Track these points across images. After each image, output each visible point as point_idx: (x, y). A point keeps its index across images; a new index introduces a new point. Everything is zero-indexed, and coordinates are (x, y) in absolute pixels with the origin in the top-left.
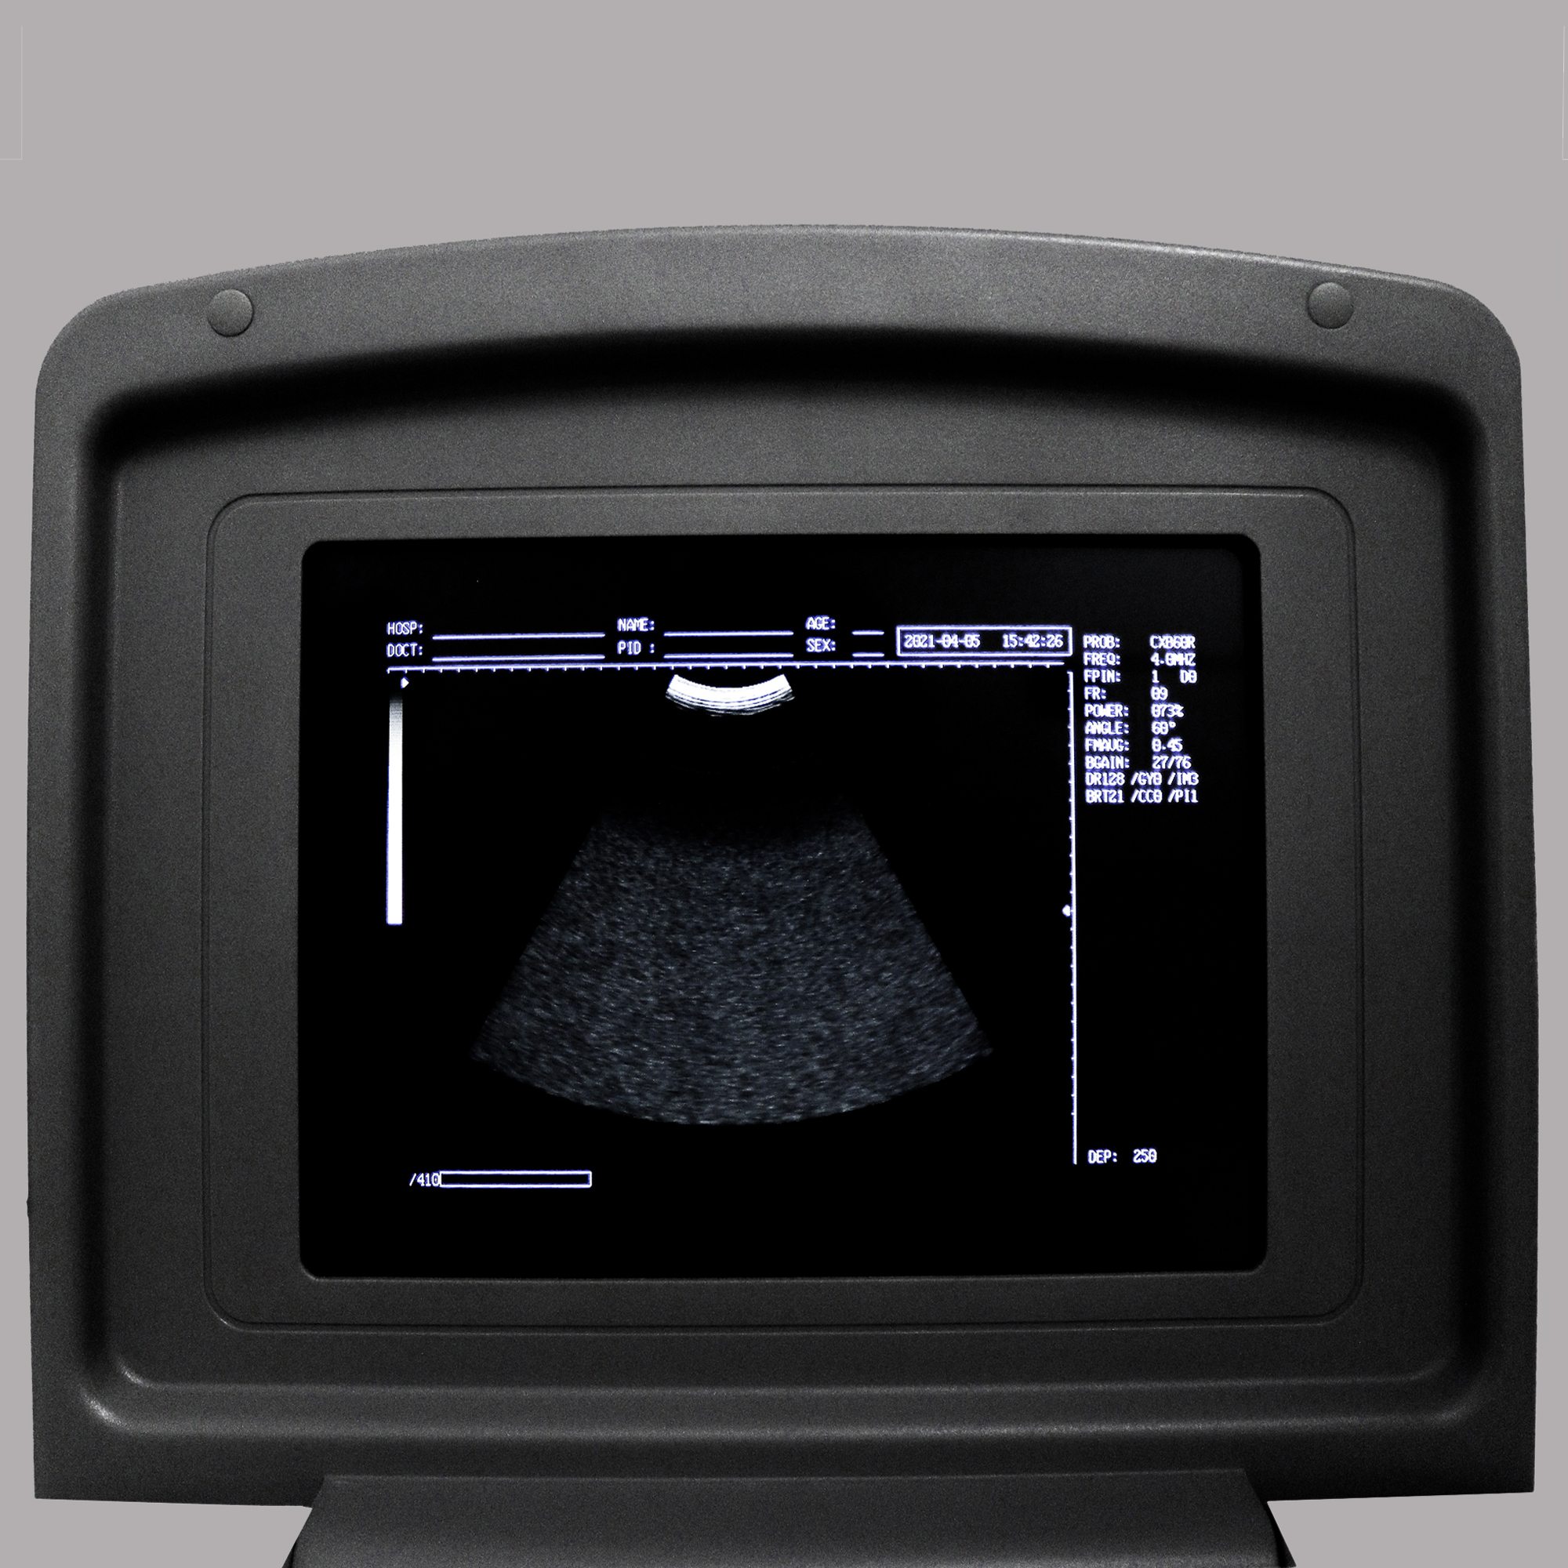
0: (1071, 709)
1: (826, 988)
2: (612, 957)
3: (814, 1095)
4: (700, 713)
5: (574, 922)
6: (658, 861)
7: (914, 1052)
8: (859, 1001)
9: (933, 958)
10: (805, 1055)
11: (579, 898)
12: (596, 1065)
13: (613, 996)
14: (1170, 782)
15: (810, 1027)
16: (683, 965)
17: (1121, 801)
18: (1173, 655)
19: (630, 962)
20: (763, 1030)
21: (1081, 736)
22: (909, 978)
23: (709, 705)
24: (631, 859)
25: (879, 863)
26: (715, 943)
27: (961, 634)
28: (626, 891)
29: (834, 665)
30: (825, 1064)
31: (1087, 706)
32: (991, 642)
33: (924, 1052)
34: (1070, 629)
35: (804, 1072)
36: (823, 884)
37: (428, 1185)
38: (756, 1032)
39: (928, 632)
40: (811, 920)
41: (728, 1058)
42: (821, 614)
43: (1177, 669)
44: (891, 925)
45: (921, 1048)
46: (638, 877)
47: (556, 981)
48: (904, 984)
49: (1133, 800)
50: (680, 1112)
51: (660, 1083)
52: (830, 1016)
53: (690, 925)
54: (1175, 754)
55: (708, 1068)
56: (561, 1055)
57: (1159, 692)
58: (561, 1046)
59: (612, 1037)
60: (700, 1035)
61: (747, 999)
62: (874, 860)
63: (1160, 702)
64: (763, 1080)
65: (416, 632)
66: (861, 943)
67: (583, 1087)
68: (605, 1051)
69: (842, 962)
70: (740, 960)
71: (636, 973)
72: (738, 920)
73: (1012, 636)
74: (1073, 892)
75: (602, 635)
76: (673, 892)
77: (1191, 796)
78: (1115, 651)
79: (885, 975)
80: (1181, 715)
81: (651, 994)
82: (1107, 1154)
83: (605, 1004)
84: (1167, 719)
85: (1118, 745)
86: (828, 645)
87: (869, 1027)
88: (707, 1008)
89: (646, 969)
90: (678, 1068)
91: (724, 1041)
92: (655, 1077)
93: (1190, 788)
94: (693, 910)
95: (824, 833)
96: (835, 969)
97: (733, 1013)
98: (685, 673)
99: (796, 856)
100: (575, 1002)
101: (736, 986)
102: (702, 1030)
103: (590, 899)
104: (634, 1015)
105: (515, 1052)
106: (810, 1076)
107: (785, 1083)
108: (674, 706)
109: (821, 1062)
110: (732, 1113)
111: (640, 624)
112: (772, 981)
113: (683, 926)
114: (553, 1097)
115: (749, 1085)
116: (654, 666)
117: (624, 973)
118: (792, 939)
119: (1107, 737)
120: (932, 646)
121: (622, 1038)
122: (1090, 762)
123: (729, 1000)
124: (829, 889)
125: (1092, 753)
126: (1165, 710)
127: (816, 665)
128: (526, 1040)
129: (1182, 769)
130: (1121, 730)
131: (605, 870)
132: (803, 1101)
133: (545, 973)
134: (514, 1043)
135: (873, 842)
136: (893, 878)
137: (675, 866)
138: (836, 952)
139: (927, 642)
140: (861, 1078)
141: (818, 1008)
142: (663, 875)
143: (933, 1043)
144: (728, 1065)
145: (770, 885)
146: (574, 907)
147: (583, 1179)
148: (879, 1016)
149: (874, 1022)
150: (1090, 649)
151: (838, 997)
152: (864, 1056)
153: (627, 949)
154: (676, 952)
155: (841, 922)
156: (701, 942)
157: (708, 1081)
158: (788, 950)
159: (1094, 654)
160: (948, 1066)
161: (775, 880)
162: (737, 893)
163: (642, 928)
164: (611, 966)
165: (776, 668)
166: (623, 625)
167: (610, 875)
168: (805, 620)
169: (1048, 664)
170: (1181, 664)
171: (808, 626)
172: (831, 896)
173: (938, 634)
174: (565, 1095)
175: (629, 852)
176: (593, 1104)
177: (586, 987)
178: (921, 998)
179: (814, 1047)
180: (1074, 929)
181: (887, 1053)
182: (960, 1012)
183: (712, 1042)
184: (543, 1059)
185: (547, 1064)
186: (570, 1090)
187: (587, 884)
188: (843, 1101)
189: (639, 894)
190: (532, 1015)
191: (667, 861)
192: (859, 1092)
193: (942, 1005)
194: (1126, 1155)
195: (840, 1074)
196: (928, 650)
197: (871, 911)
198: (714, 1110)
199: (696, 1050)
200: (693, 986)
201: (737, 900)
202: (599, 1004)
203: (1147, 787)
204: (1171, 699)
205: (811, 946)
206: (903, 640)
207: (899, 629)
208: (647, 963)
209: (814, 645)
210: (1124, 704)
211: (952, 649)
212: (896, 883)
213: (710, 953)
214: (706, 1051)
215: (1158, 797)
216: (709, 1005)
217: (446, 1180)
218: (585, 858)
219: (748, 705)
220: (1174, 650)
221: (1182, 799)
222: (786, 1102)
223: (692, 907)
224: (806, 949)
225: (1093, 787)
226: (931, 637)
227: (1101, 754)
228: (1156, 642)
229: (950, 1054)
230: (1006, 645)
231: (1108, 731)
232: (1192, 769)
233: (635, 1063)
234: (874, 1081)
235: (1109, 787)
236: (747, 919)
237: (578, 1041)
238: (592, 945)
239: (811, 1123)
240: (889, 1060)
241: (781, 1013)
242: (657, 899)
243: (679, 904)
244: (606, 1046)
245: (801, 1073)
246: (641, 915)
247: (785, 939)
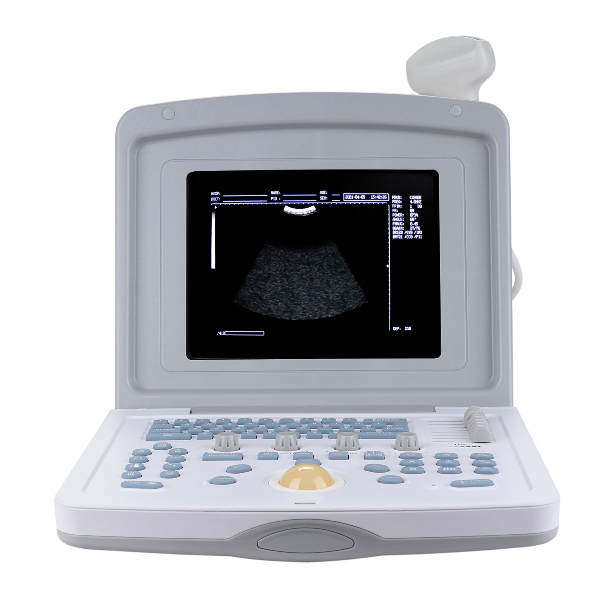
0: (389, 215)
1: (325, 285)
2: (269, 277)
3: (322, 312)
4: (292, 215)
5: (259, 268)
6: (281, 253)
7: (348, 302)
8: (334, 289)
9: (353, 278)
10: (319, 302)
11: (261, 262)
12: (265, 304)
13: (270, 287)
14: (415, 233)
15: (321, 295)
16: (288, 279)
17: (402, 238)
18: (416, 201)
19: (274, 279)
20: (309, 296)
21: (391, 221)
22: (347, 283)
23: (295, 213)
24: (274, 252)
25: (339, 254)
26: (296, 274)
27: (360, 195)
28: (273, 260)
29: (327, 203)
31: (393, 214)
32: (368, 197)
33: (350, 302)
34: (389, 194)
35: (319, 307)
36: (324, 259)
37: (222, 334)
38: (307, 296)
39: (351, 195)
40: (321, 268)
41: (299, 303)
42: (324, 190)
43: (417, 204)
44: (342, 270)
45: (350, 301)
46: (276, 257)
47: (255, 283)
48: (345, 284)
49: (405, 238)
50: (287, 317)
51: (282, 309)
52: (326, 293)
53: (289, 269)
54: (416, 226)
55: (294, 305)
56: (256, 302)
57: (412, 210)
58: (256, 300)
59: (269, 297)
60: (292, 297)
61: (304, 288)
62: (337, 253)
63: (412, 213)
64: (309, 309)
65: (219, 194)
66: (334, 274)
67: (262, 310)
68: (268, 301)
69: (329, 279)
70: (303, 278)
71: (276, 281)
72: (302, 268)
73: (374, 196)
74: (389, 261)
75: (267, 195)
76: (285, 261)
77: (420, 237)
78: (400, 200)
79: (340, 282)
80: (418, 216)
81: (280, 287)
82: (398, 328)
83: (268, 289)
84: (414, 217)
85: (401, 224)
86: (325, 198)
87: (336, 295)
88: (294, 290)
89: (278, 280)
90: (287, 305)
91: (299, 299)
92: (281, 308)
93: (420, 235)
94: (290, 266)
95: (324, 246)
96: (327, 281)
97: (301, 291)
98: (288, 205)
99: (317, 252)
100: (260, 289)
101: (302, 285)
102: (293, 296)
103: (264, 262)
104: (275, 292)
105: (244, 301)
106: (321, 308)
107: (314, 309)
108: (286, 214)
109: (324, 304)
110: (300, 317)
111: (277, 193)
112: (311, 284)
113: (288, 269)
114: (254, 312)
115: (305, 310)
116: (280, 203)
117: (272, 281)
118: (316, 273)
119: (398, 222)
120: (353, 198)
121: (272, 298)
122: (394, 228)
123: (300, 288)
124: (326, 260)
125: (394, 226)
126: (413, 215)
127: (322, 203)
128: (247, 298)
129: (418, 230)
130: (402, 220)
131: (268, 255)
132: (319, 314)
133: (252, 281)
134: (244, 299)
135: (337, 248)
136: (342, 258)
137: (286, 254)
138: (328, 276)
139: (351, 197)
140: (334, 308)
141: (323, 290)
142: (283, 256)
143: (353, 299)
144: (300, 305)
145: (310, 259)
146: (260, 265)
147: (262, 333)
148: (339, 293)
149: (337, 294)
150: (394, 199)
151: (328, 288)
152: (335, 303)
153: (273, 275)
154: (286, 276)
155: (329, 269)
156: (292, 273)
157: (294, 309)
158: (315, 276)
159: (395, 201)
160: (357, 305)
161: (312, 257)
162: (302, 261)
163: (277, 270)
164: (269, 279)
165: (312, 204)
166: (272, 193)
167: (269, 256)
169: (383, 203)
170: (418, 203)
171: (320, 193)
172: (326, 262)
173: (354, 195)
174: (257, 312)
175: (274, 250)
176: (265, 314)
177: (263, 285)
178: (350, 288)
179: (322, 300)
180: (389, 271)
181: (341, 302)
182: (360, 292)
183: (295, 299)
184: (251, 303)
185: (253, 304)
186: (259, 311)
187: (263, 259)
188: (329, 314)
189: (276, 261)
190: (249, 292)
191: (284, 253)
192: (333, 312)
193: (355, 290)
194: (403, 328)
195: (328, 307)
196: (352, 199)
197: (337, 266)
198: (296, 316)
199: (291, 301)
200: (290, 285)
201: (302, 263)
202: (266, 289)
203: (409, 234)
204: (415, 212)
205: (321, 275)
206: (345, 197)
207: (344, 194)
208: (278, 279)
209: (322, 198)
210: (403, 213)
211: (358, 199)
212: (343, 259)
213: (295, 276)
214: (294, 301)
215: (412, 237)
216: (294, 289)
217: (227, 333)
218: (262, 252)
219: (305, 213)
220: (416, 200)
221: (418, 238)
222: (314, 314)
223: (290, 265)
224: (320, 276)
225: (395, 234)
226: (352, 196)
227: (397, 226)
228: (411, 197)
229: (357, 302)
230: (372, 198)
231: (399, 220)
232: (420, 230)
233: (275, 304)
234: (337, 309)
235: (399, 235)
236: (304, 268)
237: (261, 298)
238: (264, 274)
239: (321, 320)
240: (341, 304)
241: (313, 292)
242: (281, 263)
243: (287, 264)
244: (268, 300)
245: (318, 307)
246: (277, 267)
247: (314, 273)
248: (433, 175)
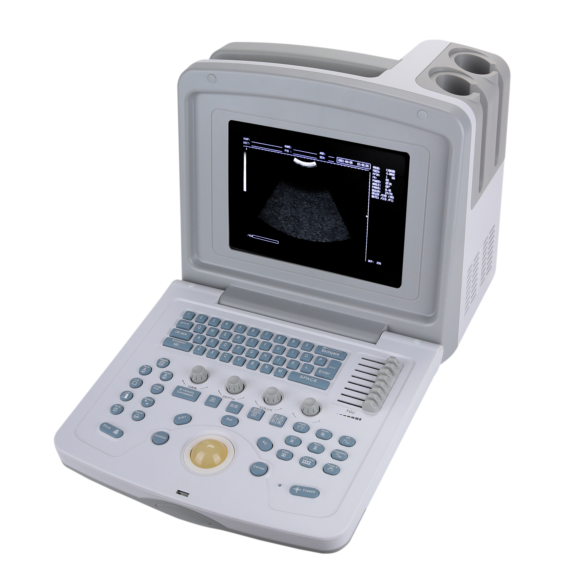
0: (370, 179)
1: (321, 220)
2: (282, 206)
3: (318, 238)
4: (299, 166)
5: (276, 198)
6: (291, 191)
7: (337, 235)
8: (327, 223)
9: (341, 219)
12: (280, 223)
13: (283, 212)
14: (388, 197)
15: (318, 226)
16: (295, 210)
17: (378, 199)
18: (391, 173)
19: (286, 207)
21: (371, 185)
22: (336, 222)
23: (301, 164)
25: (331, 200)
26: (301, 207)
27: (349, 161)
28: (285, 194)
29: (325, 162)
30: (320, 233)
31: (373, 179)
32: (355, 164)
33: (338, 235)
34: (370, 164)
36: (321, 201)
37: (251, 237)
39: (343, 159)
40: (319, 207)
41: (303, 228)
42: (323, 152)
43: (391, 176)
44: (333, 211)
46: (288, 192)
47: (273, 207)
48: (335, 222)
49: (381, 199)
50: (294, 235)
52: (321, 225)
53: (297, 203)
54: (390, 192)
55: (299, 229)
56: (274, 220)
57: (387, 180)
59: (282, 219)
60: (298, 223)
61: (307, 218)
62: (331, 199)
63: (387, 182)
64: (309, 233)
65: (248, 140)
66: (328, 213)
67: (277, 227)
70: (305, 211)
71: (287, 209)
72: (305, 204)
73: (359, 163)
74: (368, 213)
75: (282, 147)
76: (294, 197)
77: (392, 201)
78: (379, 170)
79: (332, 220)
80: (391, 185)
81: (290, 214)
82: (372, 261)
84: (389, 185)
85: (378, 188)
86: (323, 158)
87: (329, 228)
90: (294, 227)
91: (302, 225)
92: (290, 228)
93: (392, 199)
94: (297, 201)
95: (322, 192)
96: (323, 217)
97: (304, 220)
98: (297, 157)
99: (316, 195)
100: (276, 212)
101: (305, 216)
102: (299, 221)
103: (279, 194)
104: (286, 216)
105: (266, 218)
106: (317, 234)
107: (313, 234)
108: (295, 163)
110: (303, 237)
111: (289, 147)
112: (311, 216)
113: (295, 203)
114: (272, 227)
115: (307, 233)
116: (291, 155)
117: (285, 209)
118: (315, 210)
119: (376, 186)
120: (343, 162)
121: (284, 220)
122: (373, 190)
124: (322, 202)
125: (373, 188)
126: (388, 184)
127: (321, 161)
128: (268, 216)
129: (391, 195)
130: (380, 185)
132: (316, 238)
133: (271, 205)
135: (331, 196)
136: (334, 203)
137: (294, 192)
138: (323, 214)
139: (342, 161)
140: (327, 237)
141: (320, 223)
142: (292, 193)
143: (340, 234)
144: (303, 229)
145: (311, 199)
146: (276, 195)
147: (277, 242)
148: (330, 227)
149: (330, 228)
150: (374, 169)
151: (323, 222)
152: (328, 233)
153: (285, 205)
154: (294, 207)
155: (324, 209)
156: (298, 206)
157: (299, 231)
158: (314, 212)
159: (375, 170)
161: (313, 198)
162: (305, 199)
163: (288, 202)
164: (282, 207)
165: (314, 160)
166: (286, 146)
167: (282, 191)
168: (320, 152)
169: (366, 170)
170: (392, 175)
171: (320, 154)
172: (323, 204)
173: (345, 160)
175: (286, 188)
176: (279, 230)
177: (278, 210)
178: (338, 226)
179: (318, 230)
180: (368, 220)
182: (346, 230)
183: (300, 224)
184: (270, 220)
186: (275, 226)
188: (323, 240)
189: (288, 196)
190: (268, 212)
192: (326, 239)
193: (342, 228)
194: (375, 262)
195: (323, 235)
196: (343, 163)
197: (330, 208)
198: (300, 236)
199: (297, 225)
200: (297, 214)
201: (305, 201)
202: (280, 213)
203: (384, 197)
204: (389, 182)
205: (318, 212)
206: (338, 160)
207: (337, 158)
208: (289, 208)
209: (321, 157)
210: (380, 181)
211: (347, 163)
212: (335, 204)
213: (300, 209)
214: (299, 226)
215: (386, 199)
216: (300, 218)
217: (254, 236)
218: (278, 187)
219: (308, 166)
220: (391, 172)
221: (390, 201)
222: (313, 238)
223: (297, 200)
225: (373, 195)
226: (343, 160)
227: (375, 189)
228: (387, 170)
229: (343, 237)
230: (358, 165)
231: (377, 185)
232: (393, 196)
233: (286, 225)
234: (329, 238)
235: (376, 196)
236: (307, 204)
237: (276, 218)
238: (279, 202)
239: (317, 243)
240: (332, 235)
241: (313, 222)
242: (291, 197)
243: (295, 199)
244: (281, 221)
245: (316, 233)
246: (288, 199)
247: (314, 210)
248: (406, 156)
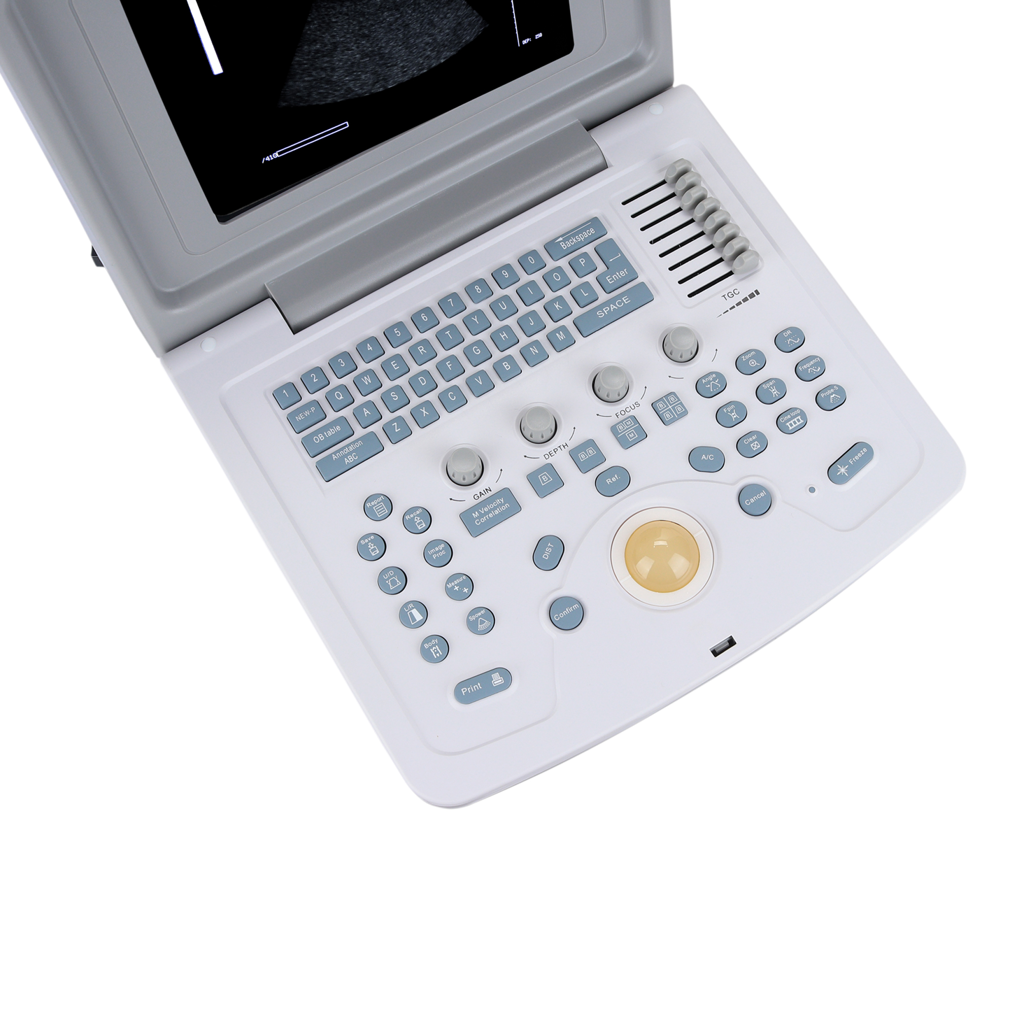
1: (427, 27)
2: (336, 48)
3: (430, 61)
7: (463, 35)
8: (441, 26)
9: (464, 4)
10: (424, 50)
11: (314, 32)
12: (339, 86)
13: (340, 61)
15: (424, 42)
16: (368, 39)
19: (345, 47)
20: (407, 49)
22: (457, 13)
24: (335, 10)
26: (380, 27)
28: (336, 22)
30: (432, 51)
33: (466, 34)
35: (425, 56)
37: (272, 159)
38: (404, 51)
40: (417, 7)
41: (394, 63)
45: (465, 33)
46: (340, 15)
47: (312, 65)
48: (456, 16)
50: (379, 88)
51: (369, 82)
52: (430, 35)
53: (368, 25)
55: (388, 69)
56: (322, 89)
58: (321, 86)
59: (343, 75)
60: (382, 60)
61: (398, 41)
64: (410, 65)
66: (437, 8)
67: (336, 96)
68: (342, 81)
69: (432, 16)
70: (392, 30)
71: (348, 49)
72: (388, 17)
76: (357, 16)
79: (448, 15)
81: (357, 54)
82: (528, 40)
83: (337, 65)
87: (446, 33)
88: (382, 50)
89: (353, 46)
90: (375, 74)
91: (392, 58)
92: (367, 80)
94: (368, 20)
96: (429, 20)
97: (394, 47)
100: (323, 69)
101: (392, 39)
102: (382, 58)
103: (319, 31)
104: (352, 64)
105: (300, 97)
106: (427, 56)
107: (419, 62)
109: (430, 51)
110: (400, 80)
112: (406, 32)
113: (365, 26)
114: (323, 105)
115: (405, 68)
117: (343, 51)
118: (411, 16)
121: (348, 73)
123: (391, 44)
128: (304, 91)
131: (324, 18)
132: (427, 65)
133: (305, 64)
134: (298, 94)
137: (356, 6)
138: (429, 14)
140: (446, 50)
141: (426, 34)
142: (351, 11)
143: (469, 30)
144: (395, 65)
146: (313, 36)
147: (345, 126)
148: (448, 29)
149: (447, 31)
151: (433, 28)
152: (446, 43)
153: (342, 42)
154: (364, 36)
155: (429, 4)
156: (374, 29)
157: (389, 73)
158: (410, 20)
160: (475, 34)
163: (347, 33)
164: (336, 51)
167: (326, 19)
174: (328, 102)
176: (342, 100)
177: (327, 62)
178: (462, 18)
179: (427, 47)
181: (454, 39)
182: (476, 17)
183: (387, 60)
184: (314, 94)
185: (317, 95)
186: (330, 99)
187: (316, 26)
188: (442, 59)
189: (342, 22)
190: (304, 81)
192: (446, 54)
193: (470, 17)
194: (533, 38)
195: (438, 51)
198: (393, 82)
199: (380, 66)
200: (374, 45)
201: (386, 10)
202: (335, 66)
205: (419, 15)
208: (352, 44)
213: (379, 31)
214: (385, 64)
216: (383, 49)
217: (279, 154)
222: (420, 68)
223: (367, 18)
224: (417, 17)
229: (475, 31)
233: (356, 79)
234: (451, 48)
236: (391, 15)
237: (328, 82)
238: (325, 46)
239: (430, 71)
240: (455, 40)
241: (412, 41)
242: (351, 21)
243: (361, 19)
244: (342, 79)
245: (423, 57)
246: (345, 29)
247: (408, 17)
